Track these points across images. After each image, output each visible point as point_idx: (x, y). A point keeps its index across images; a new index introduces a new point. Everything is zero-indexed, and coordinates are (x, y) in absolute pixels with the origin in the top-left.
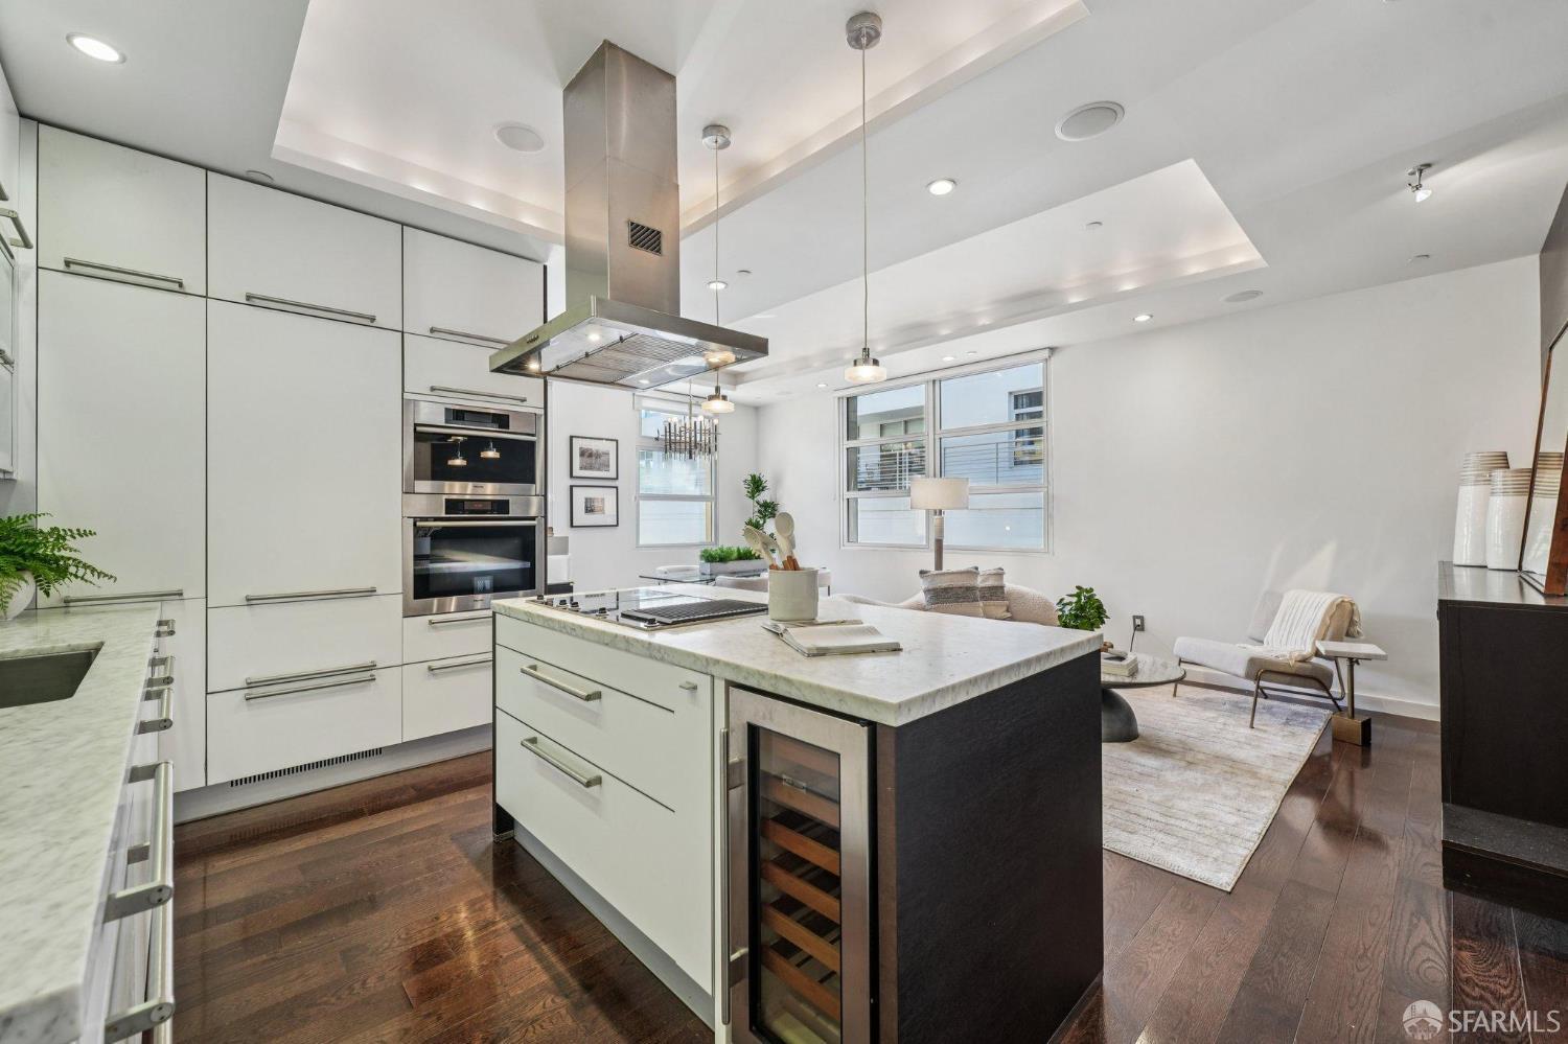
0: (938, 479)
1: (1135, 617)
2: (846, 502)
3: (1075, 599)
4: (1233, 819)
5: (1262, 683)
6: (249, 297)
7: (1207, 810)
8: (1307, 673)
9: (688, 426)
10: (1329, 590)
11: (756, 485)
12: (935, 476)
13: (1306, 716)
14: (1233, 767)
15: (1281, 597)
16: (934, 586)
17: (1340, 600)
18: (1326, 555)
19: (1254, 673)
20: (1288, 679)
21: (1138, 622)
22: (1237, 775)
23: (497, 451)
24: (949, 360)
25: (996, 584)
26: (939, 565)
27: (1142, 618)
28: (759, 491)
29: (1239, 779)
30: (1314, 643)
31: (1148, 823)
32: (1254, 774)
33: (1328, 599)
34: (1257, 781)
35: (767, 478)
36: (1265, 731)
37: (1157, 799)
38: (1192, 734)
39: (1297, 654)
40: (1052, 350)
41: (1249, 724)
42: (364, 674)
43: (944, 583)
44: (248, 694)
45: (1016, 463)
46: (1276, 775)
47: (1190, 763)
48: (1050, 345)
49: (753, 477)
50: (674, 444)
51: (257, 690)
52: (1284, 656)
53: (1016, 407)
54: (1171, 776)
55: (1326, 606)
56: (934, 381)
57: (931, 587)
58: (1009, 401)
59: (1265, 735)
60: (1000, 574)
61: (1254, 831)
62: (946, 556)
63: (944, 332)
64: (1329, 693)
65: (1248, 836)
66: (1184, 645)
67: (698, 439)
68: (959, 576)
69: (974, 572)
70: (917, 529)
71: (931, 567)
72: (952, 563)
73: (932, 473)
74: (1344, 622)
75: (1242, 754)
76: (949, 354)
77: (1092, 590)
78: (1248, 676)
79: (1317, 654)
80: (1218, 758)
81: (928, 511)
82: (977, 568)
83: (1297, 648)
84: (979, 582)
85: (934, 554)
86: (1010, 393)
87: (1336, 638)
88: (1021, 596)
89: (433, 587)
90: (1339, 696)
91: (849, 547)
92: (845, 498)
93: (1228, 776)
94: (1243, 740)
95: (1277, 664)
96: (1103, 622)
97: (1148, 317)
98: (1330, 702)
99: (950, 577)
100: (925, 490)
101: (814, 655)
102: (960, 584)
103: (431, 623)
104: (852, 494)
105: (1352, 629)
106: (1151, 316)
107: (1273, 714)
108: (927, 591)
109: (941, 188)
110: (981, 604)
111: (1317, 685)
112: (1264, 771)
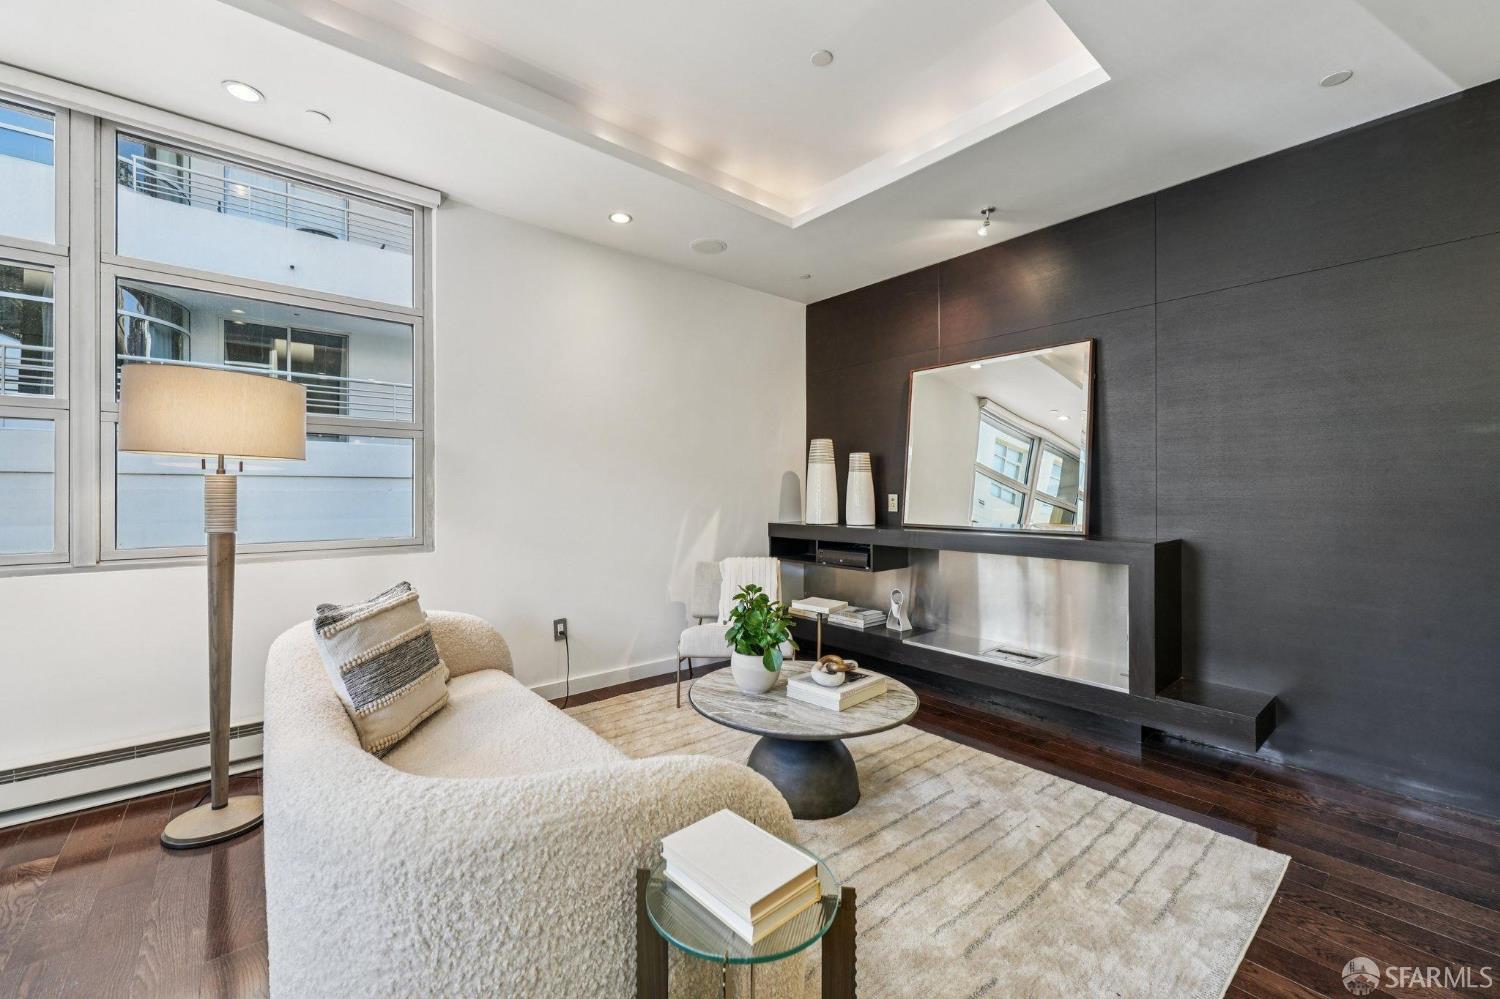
1: (556, 623)
15: (716, 567)
21: (560, 628)
27: (564, 621)
40: (443, 198)
97: (626, 221)
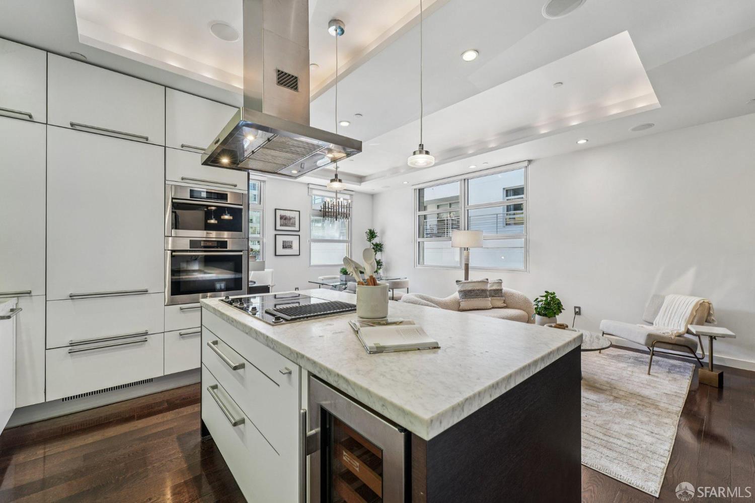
0: (466, 231)
1: (575, 307)
2: (418, 243)
3: (544, 299)
4: (648, 439)
5: (655, 349)
6: (72, 125)
7: (632, 432)
8: (682, 343)
9: (335, 204)
10: (693, 294)
11: (372, 234)
12: (465, 230)
13: (680, 367)
14: (644, 402)
15: (664, 298)
16: (464, 289)
17: (702, 301)
18: (690, 274)
19: (651, 343)
20: (671, 346)
21: (577, 310)
22: (646, 407)
23: (230, 216)
24: (473, 167)
25: (498, 288)
26: (467, 278)
27: (579, 308)
28: (373, 238)
29: (647, 410)
30: (686, 326)
31: (596, 441)
32: (657, 407)
33: (695, 300)
34: (660, 411)
35: (377, 231)
36: (657, 377)
37: (599, 423)
38: (614, 378)
39: (675, 332)
40: (530, 161)
41: (647, 372)
42: (141, 338)
43: (469, 287)
44: (71, 350)
45: (506, 224)
46: (670, 407)
47: (616, 398)
48: (529, 159)
49: (370, 230)
50: (327, 213)
51: (76, 348)
52: (668, 333)
53: (507, 196)
54: (606, 407)
55: (694, 304)
56: (465, 180)
57: (462, 290)
58: (503, 192)
59: (658, 380)
60: (500, 282)
61: (666, 448)
62: (470, 272)
63: (470, 152)
64: (696, 356)
65: (662, 452)
66: (605, 325)
67: (340, 210)
68: (477, 284)
69: (486, 282)
70: (456, 258)
71: (462, 279)
72: (474, 276)
73: (463, 228)
74: (704, 314)
75: (646, 392)
76: (473, 164)
77: (554, 293)
78: (646, 344)
79: (688, 332)
80: (633, 395)
81: (461, 248)
82: (487, 279)
83: (675, 328)
84: (489, 287)
85: (464, 271)
86: (504, 189)
87: (700, 323)
88: (512, 295)
89: (182, 289)
90: (701, 357)
91: (419, 267)
92: (418, 241)
93: (640, 407)
94: (646, 382)
95: (663, 337)
96: (561, 312)
97: (585, 141)
98: (696, 359)
99: (473, 284)
100: (459, 237)
101: (375, 353)
102: (478, 288)
103: (181, 309)
104: (421, 240)
105: (709, 318)
106: (587, 140)
107: (660, 366)
108: (460, 292)
109: (470, 56)
110: (490, 299)
111: (688, 350)
112: (662, 405)
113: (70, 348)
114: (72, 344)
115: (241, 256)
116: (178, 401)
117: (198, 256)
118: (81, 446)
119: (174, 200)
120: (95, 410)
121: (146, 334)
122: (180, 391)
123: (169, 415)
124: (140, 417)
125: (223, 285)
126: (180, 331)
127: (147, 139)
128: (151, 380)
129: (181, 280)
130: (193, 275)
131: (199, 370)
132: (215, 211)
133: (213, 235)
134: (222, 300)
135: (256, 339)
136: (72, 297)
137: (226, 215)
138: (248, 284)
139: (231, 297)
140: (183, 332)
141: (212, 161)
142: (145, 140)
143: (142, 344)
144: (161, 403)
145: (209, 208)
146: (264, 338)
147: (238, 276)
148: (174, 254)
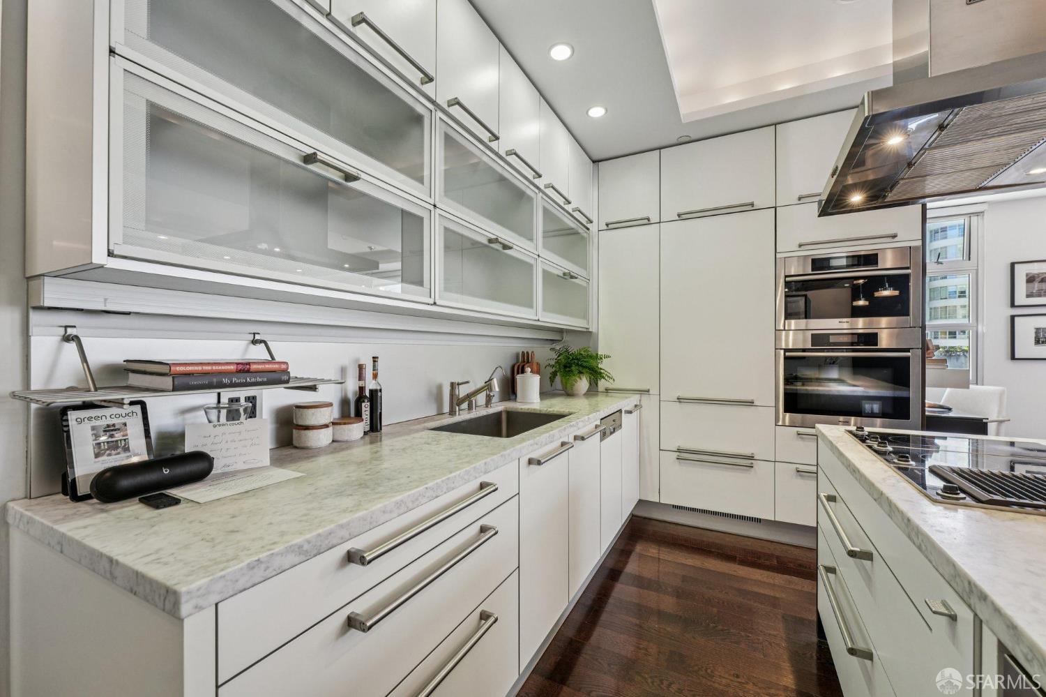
6: (679, 215)
42: (745, 462)
44: (678, 456)
51: (685, 455)
89: (800, 405)
103: (798, 434)
113: (678, 454)
114: (679, 450)
115: (908, 358)
116: (792, 565)
117: (837, 358)
118: (683, 564)
119: (788, 279)
120: (700, 531)
121: (751, 458)
122: (796, 552)
123: (779, 579)
124: (743, 562)
125: (876, 407)
126: (798, 466)
127: (752, 205)
128: (758, 520)
129: (798, 392)
130: (828, 387)
131: (813, 531)
132: (864, 285)
133: (861, 324)
134: (850, 432)
135: (889, 515)
136: (680, 400)
137: (885, 289)
138: (923, 411)
139: (867, 430)
140: (802, 468)
141: (833, 205)
142: (750, 207)
143: (747, 470)
144: (770, 556)
145: (855, 282)
146: (903, 520)
147: (900, 393)
148: (787, 354)
